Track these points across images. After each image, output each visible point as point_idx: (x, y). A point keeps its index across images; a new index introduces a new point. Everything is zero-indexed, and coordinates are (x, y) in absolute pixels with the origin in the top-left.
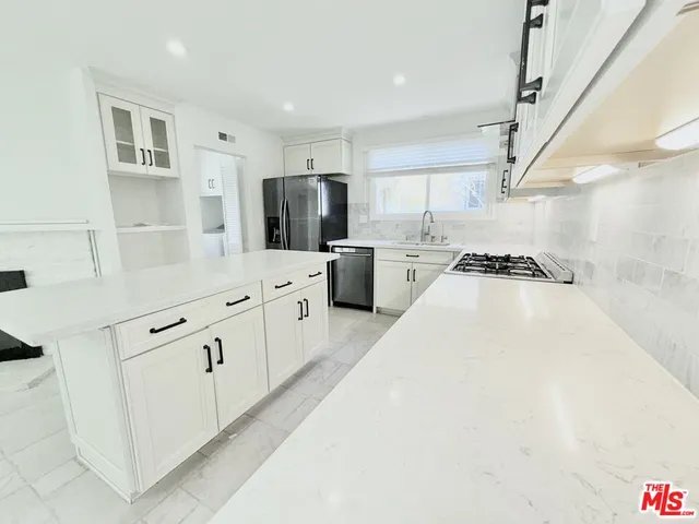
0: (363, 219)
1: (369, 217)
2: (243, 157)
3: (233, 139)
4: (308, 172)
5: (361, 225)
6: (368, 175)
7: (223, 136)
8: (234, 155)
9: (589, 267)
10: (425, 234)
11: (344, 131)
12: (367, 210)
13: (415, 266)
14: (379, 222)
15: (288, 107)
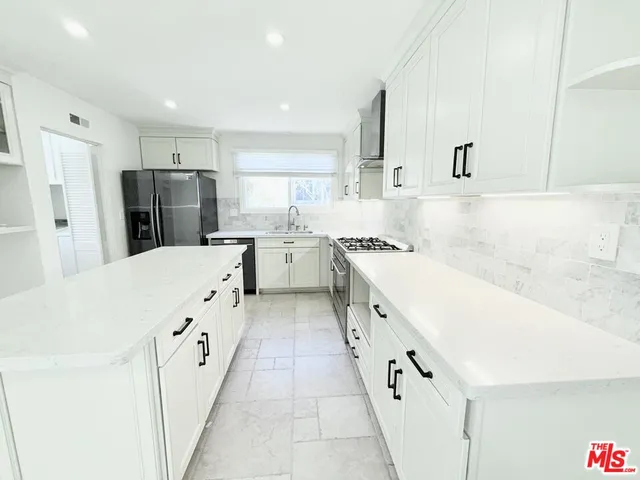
0: (234, 213)
1: (239, 211)
2: (97, 145)
3: (86, 124)
4: (175, 167)
5: (232, 218)
6: (237, 173)
7: (75, 119)
8: (87, 142)
9: (426, 242)
10: (290, 224)
11: (214, 132)
12: (237, 204)
13: (291, 251)
14: (249, 215)
15: (171, 104)
